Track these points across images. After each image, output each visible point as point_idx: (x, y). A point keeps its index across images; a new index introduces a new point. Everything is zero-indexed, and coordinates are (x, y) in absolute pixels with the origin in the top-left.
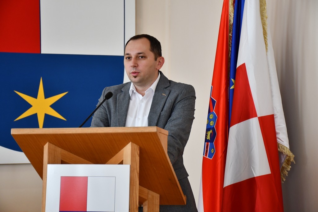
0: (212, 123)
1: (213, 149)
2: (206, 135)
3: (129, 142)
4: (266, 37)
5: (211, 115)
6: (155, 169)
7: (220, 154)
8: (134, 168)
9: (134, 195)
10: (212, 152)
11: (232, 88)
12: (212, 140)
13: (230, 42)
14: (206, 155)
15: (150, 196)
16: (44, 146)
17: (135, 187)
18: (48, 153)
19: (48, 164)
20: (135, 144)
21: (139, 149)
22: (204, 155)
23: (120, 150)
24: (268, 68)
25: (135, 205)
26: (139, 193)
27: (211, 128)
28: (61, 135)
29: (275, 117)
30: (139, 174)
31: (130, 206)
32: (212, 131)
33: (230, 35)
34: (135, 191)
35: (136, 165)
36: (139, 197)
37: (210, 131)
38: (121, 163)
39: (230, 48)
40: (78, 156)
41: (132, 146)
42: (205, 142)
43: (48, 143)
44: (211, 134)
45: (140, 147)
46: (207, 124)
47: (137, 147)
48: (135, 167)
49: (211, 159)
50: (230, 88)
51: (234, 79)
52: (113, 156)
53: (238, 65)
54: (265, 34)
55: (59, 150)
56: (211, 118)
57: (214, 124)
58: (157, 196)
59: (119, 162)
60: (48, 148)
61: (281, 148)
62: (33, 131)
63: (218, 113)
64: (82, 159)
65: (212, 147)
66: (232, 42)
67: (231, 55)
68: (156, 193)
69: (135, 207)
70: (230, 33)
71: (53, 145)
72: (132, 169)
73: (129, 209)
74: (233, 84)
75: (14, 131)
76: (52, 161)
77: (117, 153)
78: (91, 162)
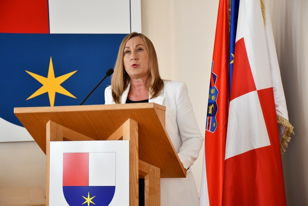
0: (213, 98)
1: (214, 123)
2: (208, 109)
3: (128, 119)
4: (264, 10)
5: (212, 90)
6: (154, 143)
7: (222, 128)
8: (133, 143)
9: (134, 169)
10: (214, 126)
11: (232, 62)
12: (213, 114)
13: (229, 17)
14: (208, 129)
15: (151, 170)
16: (47, 124)
17: (134, 162)
18: (50, 131)
19: (51, 141)
20: (133, 121)
21: (138, 125)
22: (206, 129)
23: (119, 126)
24: (267, 42)
25: (135, 179)
26: (139, 167)
27: (212, 102)
28: (62, 113)
29: (274, 90)
30: (138, 149)
31: (131, 180)
32: (214, 105)
33: (230, 10)
34: (134, 166)
35: (135, 140)
36: (139, 170)
37: (212, 105)
38: (121, 139)
39: (230, 23)
40: (79, 133)
41: (130, 122)
42: (207, 116)
43: (50, 121)
44: (213, 108)
45: (138, 123)
46: (209, 99)
47: (135, 123)
48: (135, 143)
49: (213, 133)
50: (230, 63)
51: (234, 54)
52: (113, 133)
53: (237, 40)
54: (263, 8)
55: (61, 127)
56: (212, 93)
57: (216, 98)
58: (157, 170)
59: (119, 139)
60: (50, 126)
61: (280, 120)
62: (35, 110)
63: (219, 88)
64: (83, 135)
65: (214, 121)
66: (231, 17)
67: (230, 31)
68: (157, 167)
69: (135, 180)
70: (229, 8)
71: (55, 123)
72: (132, 145)
73: (130, 183)
74: (233, 59)
75: (17, 110)
76: (55, 139)
77: (117, 129)
78: (92, 138)
